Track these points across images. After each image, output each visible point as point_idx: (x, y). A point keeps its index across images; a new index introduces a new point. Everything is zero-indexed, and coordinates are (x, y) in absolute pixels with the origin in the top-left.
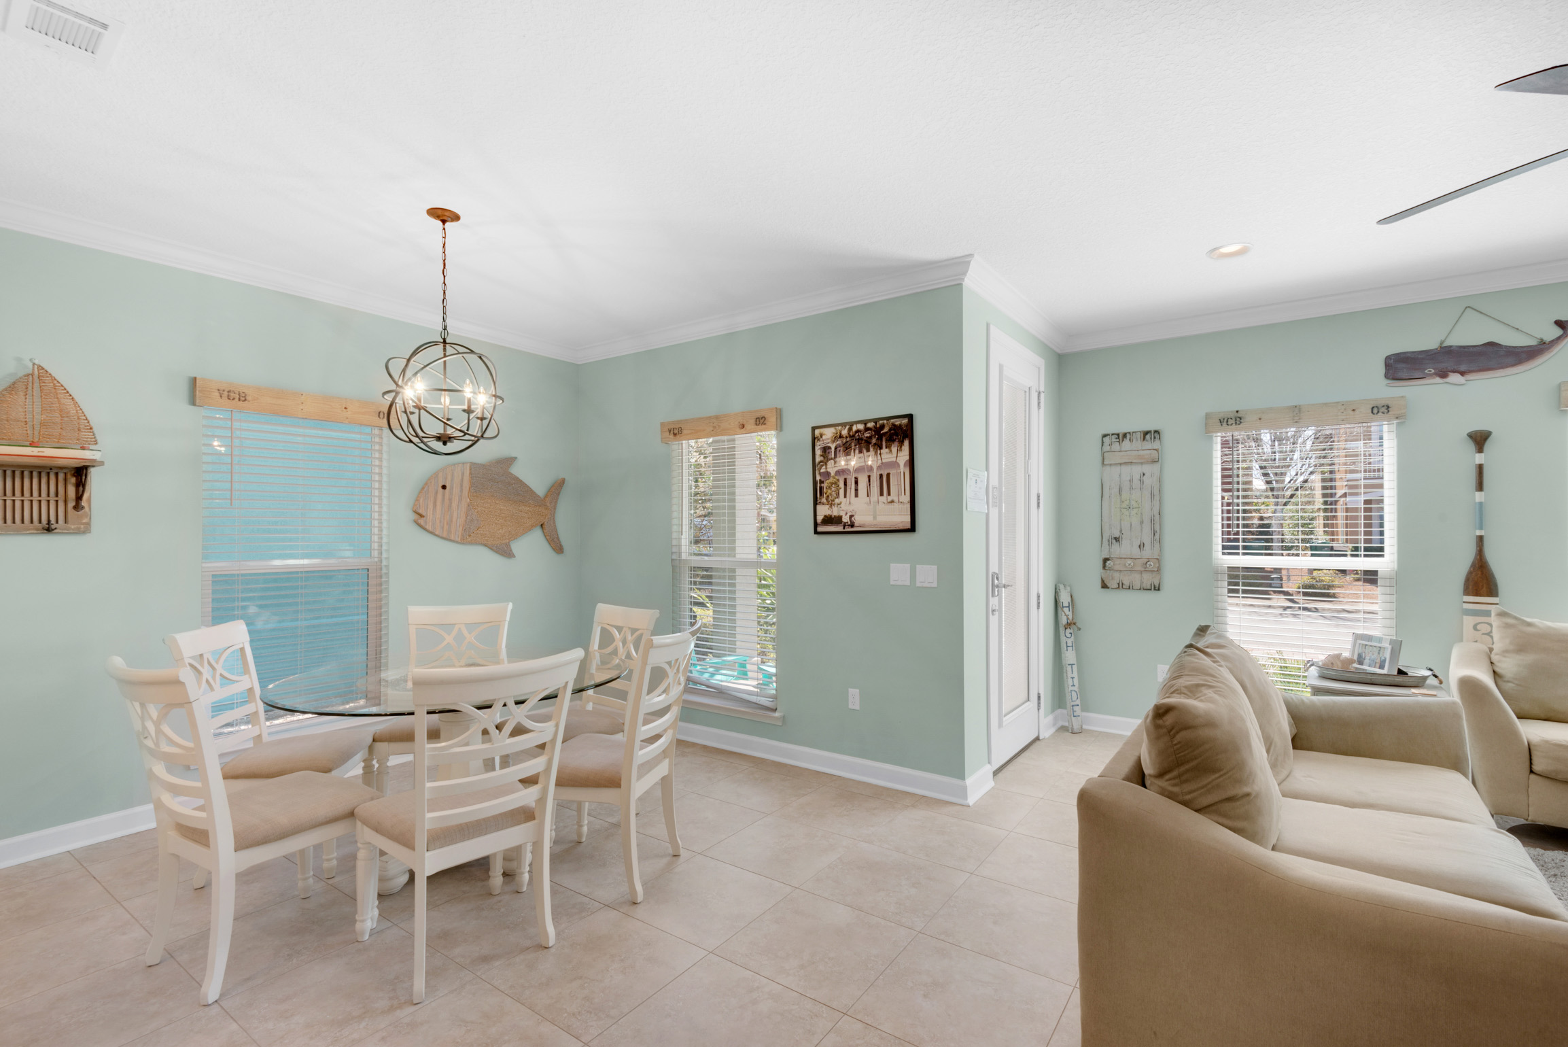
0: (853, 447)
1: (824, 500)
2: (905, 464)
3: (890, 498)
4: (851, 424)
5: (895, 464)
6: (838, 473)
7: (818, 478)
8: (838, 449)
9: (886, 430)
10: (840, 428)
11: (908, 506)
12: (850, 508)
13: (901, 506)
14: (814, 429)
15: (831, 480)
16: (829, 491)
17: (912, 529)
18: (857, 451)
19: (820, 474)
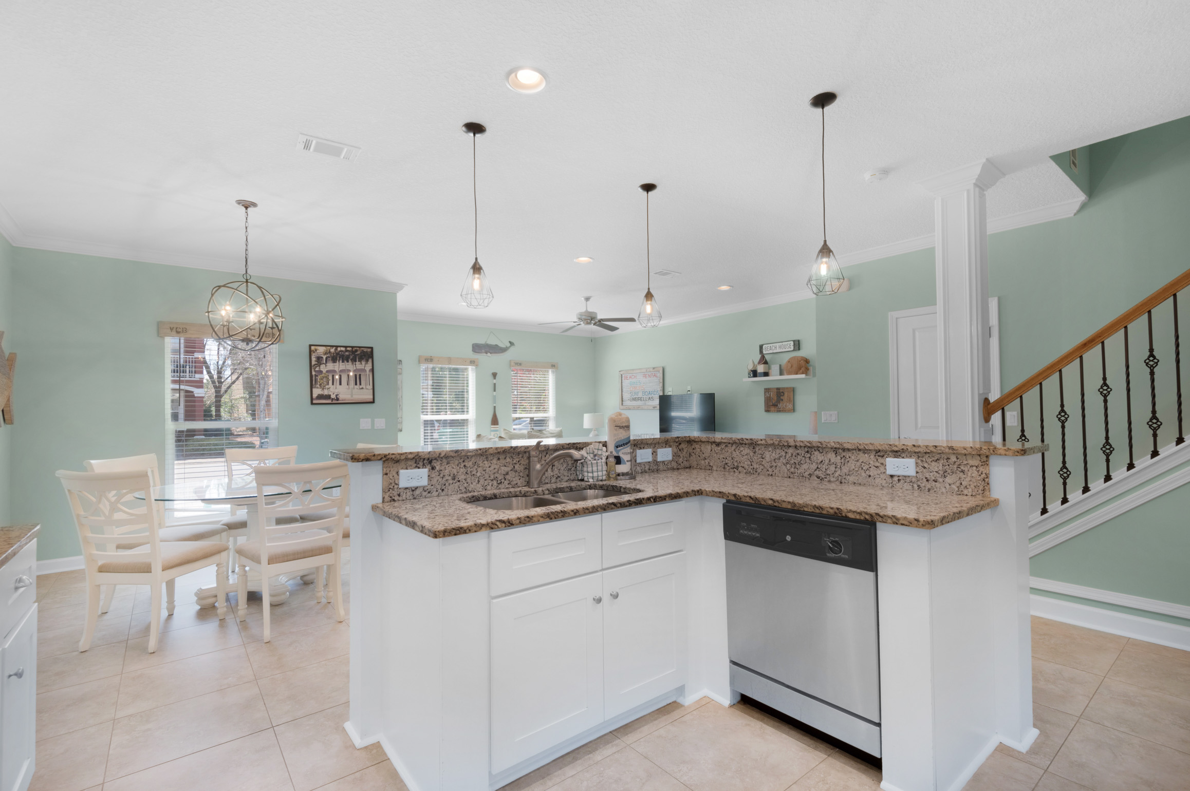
0: (338, 359)
1: (318, 386)
2: (369, 371)
3: (361, 387)
4: (337, 347)
5: (364, 370)
6: (327, 371)
7: (314, 373)
8: (328, 359)
9: (358, 353)
10: (329, 348)
11: (372, 391)
12: (336, 391)
13: (367, 391)
14: (310, 346)
15: (323, 375)
16: (322, 381)
17: (373, 402)
18: (341, 361)
19: (315, 371)
